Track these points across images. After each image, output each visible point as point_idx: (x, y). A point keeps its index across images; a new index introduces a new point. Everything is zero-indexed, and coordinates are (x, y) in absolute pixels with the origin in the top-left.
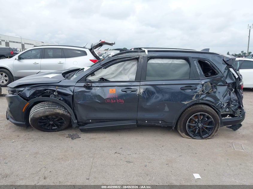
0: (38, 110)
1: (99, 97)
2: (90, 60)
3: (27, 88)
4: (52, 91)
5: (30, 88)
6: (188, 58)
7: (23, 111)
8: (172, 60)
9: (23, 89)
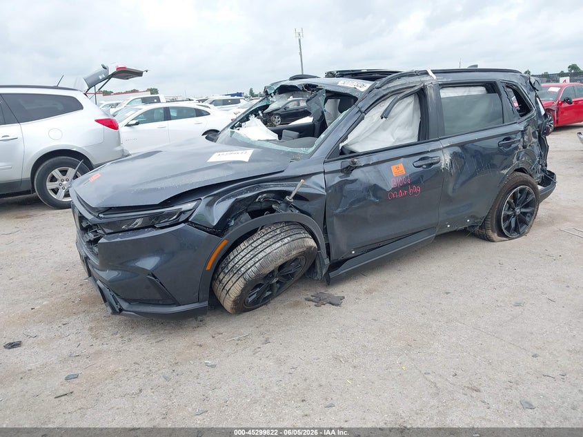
0: (268, 250)
1: (375, 189)
2: (98, 121)
3: (204, 200)
4: (272, 195)
5: (211, 198)
6: (495, 83)
7: (208, 268)
8: (467, 89)
9: (193, 204)
